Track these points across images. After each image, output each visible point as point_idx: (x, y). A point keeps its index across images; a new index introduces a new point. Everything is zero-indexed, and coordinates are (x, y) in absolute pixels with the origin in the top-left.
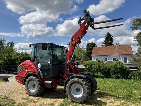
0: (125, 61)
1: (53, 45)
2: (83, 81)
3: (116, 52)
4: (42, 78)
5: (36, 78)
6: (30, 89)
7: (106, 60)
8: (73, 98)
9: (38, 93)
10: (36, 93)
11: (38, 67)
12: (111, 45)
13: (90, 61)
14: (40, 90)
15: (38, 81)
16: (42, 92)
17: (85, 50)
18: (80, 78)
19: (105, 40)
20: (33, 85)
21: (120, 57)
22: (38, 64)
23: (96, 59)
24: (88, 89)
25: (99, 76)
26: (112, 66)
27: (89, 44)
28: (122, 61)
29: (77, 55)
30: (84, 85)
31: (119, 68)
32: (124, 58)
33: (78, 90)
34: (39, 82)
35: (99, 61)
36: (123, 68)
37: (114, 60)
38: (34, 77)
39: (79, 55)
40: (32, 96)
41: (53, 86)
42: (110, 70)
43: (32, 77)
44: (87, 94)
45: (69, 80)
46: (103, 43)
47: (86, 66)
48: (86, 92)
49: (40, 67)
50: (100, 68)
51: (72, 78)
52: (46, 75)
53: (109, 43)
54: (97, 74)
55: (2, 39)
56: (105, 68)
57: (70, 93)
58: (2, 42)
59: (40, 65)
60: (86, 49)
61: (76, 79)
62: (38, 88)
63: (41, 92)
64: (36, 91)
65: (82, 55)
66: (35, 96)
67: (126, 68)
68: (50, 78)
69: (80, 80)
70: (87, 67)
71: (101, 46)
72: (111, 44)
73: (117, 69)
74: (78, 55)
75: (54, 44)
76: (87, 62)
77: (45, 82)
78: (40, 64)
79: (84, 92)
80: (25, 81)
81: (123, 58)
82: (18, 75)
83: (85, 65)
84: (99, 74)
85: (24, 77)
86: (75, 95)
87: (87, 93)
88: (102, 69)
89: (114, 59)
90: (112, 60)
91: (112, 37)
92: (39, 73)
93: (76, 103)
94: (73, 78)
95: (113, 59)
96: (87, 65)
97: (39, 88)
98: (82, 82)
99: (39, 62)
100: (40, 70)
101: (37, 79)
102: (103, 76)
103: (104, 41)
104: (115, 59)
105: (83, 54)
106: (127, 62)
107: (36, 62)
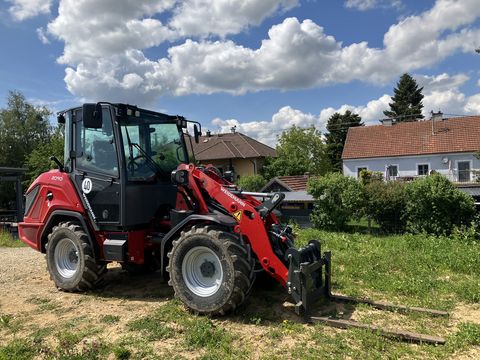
0: (463, 176)
1: (129, 112)
2: (221, 236)
3: (431, 142)
4: (97, 229)
5: (76, 229)
6: (61, 267)
7: (393, 171)
8: (190, 296)
9: (83, 280)
10: (77, 281)
11: (82, 192)
12: (414, 119)
13: (332, 178)
14: (91, 272)
15: (83, 238)
16: (99, 276)
17: (323, 137)
18: (213, 225)
19: (392, 102)
20: (71, 253)
21: (446, 160)
22: (83, 179)
23: (360, 170)
24: (237, 265)
25: (365, 228)
26: (409, 192)
27: (336, 118)
28: (450, 174)
29: (292, 158)
30: (225, 252)
31: (434, 201)
32: (459, 164)
33: (208, 270)
34: (85, 242)
35: (366, 176)
36: (451, 198)
37: (420, 173)
38: (69, 225)
39: (298, 156)
40: (67, 291)
41: (132, 259)
42: (401, 205)
43: (64, 225)
44: (235, 284)
45: (177, 236)
46: (386, 113)
47: (317, 193)
48: (233, 275)
49: (87, 192)
50: (367, 198)
51: (186, 228)
52: (106, 220)
53: (408, 113)
54: (358, 221)
55: (41, 109)
56: (385, 201)
57: (181, 280)
58: (41, 119)
59: (87, 186)
60: (327, 135)
61: (200, 231)
62: (83, 262)
63: (96, 278)
64: (76, 275)
65: (312, 156)
66: (75, 291)
67: (461, 198)
68: (120, 228)
69: (212, 233)
70: (322, 197)
71: (381, 124)
72: (417, 114)
73: (427, 202)
74: (296, 159)
75: (134, 109)
76: (322, 180)
77: (107, 242)
78: (87, 180)
79: (226, 279)
80: (45, 240)
81: (456, 165)
82: (27, 221)
83: (313, 191)
84: (363, 222)
85: (43, 226)
86: (198, 288)
87: (236, 279)
88: (375, 203)
89: (423, 169)
90: (414, 173)
91: (420, 90)
92: (85, 213)
93: (201, 314)
94: (190, 229)
95: (420, 167)
96: (322, 188)
97: (86, 265)
98: (217, 241)
99: (85, 174)
101: (79, 234)
102: (378, 226)
103: (390, 105)
104: (426, 167)
105: (314, 152)
106: (472, 179)
107: (76, 172)
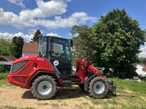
4: (59, 77)
5: (52, 78)
11: (54, 65)
19: (34, 36)
22: (54, 61)
27: (15, 37)
30: (106, 82)
34: (56, 82)
43: (45, 76)
46: (32, 39)
77: (63, 81)
78: (56, 61)
85: (31, 77)
92: (55, 72)
100: (56, 68)
107: (50, 58)
